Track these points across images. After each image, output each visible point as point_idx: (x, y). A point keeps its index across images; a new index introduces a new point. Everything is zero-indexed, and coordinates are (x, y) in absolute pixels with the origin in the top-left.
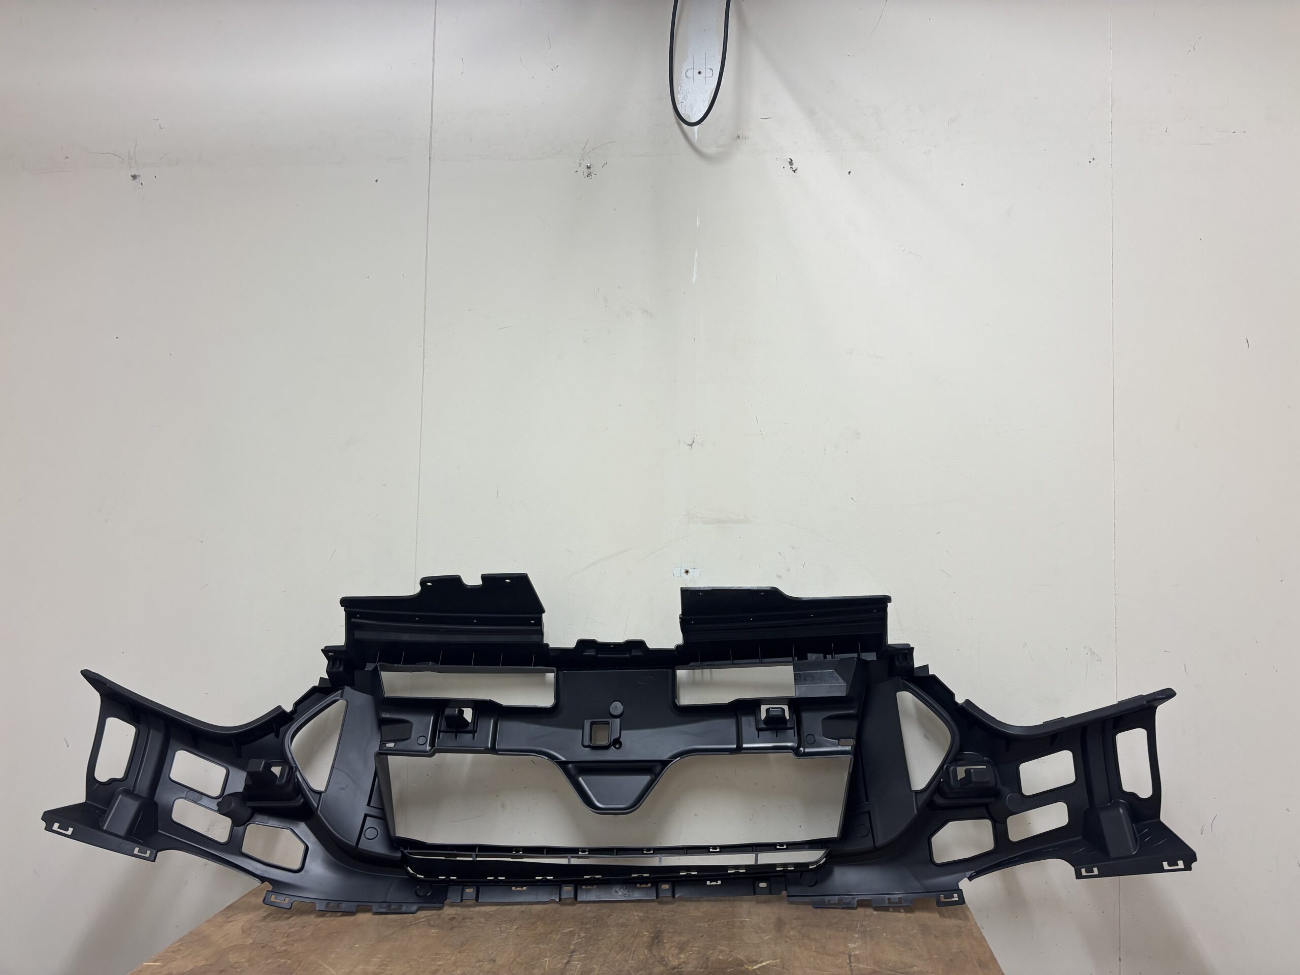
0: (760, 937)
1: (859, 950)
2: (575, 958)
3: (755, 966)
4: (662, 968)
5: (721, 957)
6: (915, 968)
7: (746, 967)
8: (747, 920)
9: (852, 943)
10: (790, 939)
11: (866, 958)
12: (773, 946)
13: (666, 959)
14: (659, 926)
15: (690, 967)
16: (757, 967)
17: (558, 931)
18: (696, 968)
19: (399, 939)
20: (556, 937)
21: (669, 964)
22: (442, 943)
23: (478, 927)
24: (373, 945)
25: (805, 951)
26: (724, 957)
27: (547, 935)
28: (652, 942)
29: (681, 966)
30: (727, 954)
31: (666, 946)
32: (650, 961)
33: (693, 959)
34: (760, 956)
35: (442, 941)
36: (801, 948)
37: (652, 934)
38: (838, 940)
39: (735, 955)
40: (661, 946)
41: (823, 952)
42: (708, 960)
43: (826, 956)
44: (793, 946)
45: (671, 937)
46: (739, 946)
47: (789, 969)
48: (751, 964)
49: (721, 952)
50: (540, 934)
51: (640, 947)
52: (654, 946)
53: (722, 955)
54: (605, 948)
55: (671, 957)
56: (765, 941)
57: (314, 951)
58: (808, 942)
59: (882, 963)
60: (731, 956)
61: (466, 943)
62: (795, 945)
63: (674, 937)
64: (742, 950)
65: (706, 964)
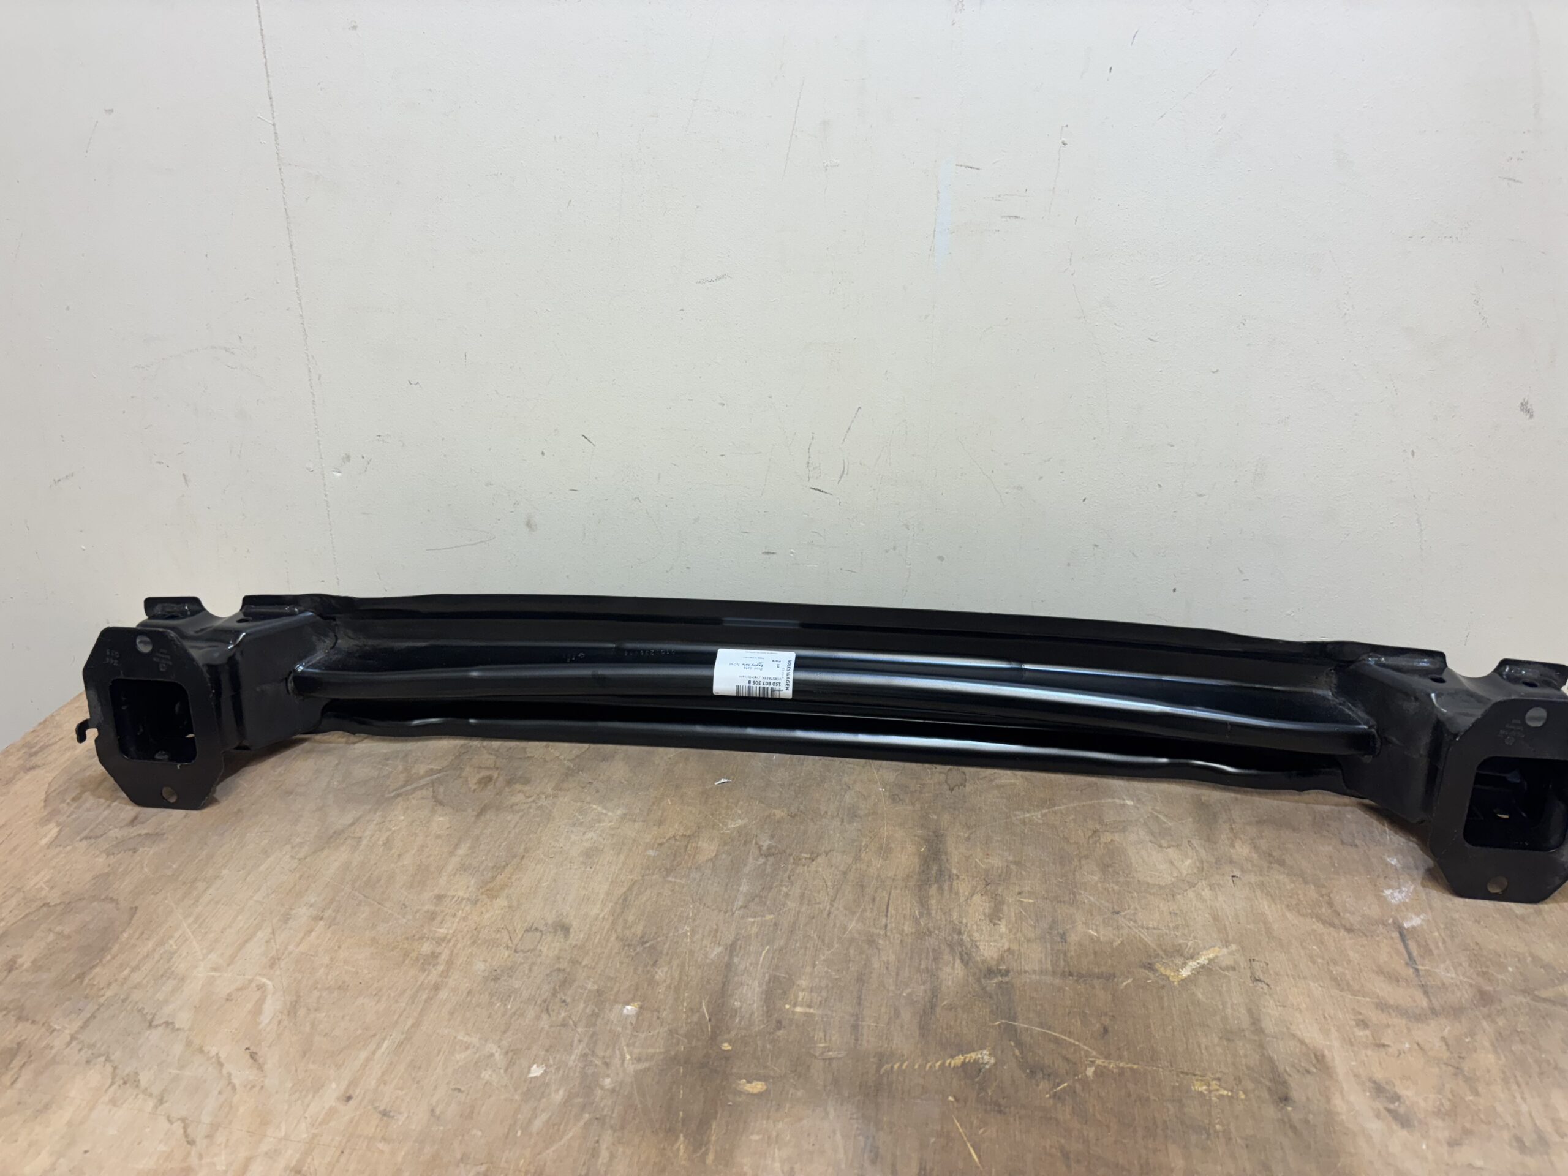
0: (1172, 863)
1: (1418, 915)
2: (754, 922)
3: (1184, 964)
4: (959, 969)
5: (1093, 933)
7: (1162, 970)
8: (1129, 803)
9: (1389, 887)
10: (1243, 871)
11: (1444, 942)
12: (1207, 893)
13: (965, 937)
14: (935, 817)
15: (1027, 969)
16: (1190, 970)
17: (713, 829)
18: (1042, 972)
19: (364, 842)
20: (708, 847)
21: (974, 954)
22: (454, 861)
23: (539, 808)
24: (305, 859)
25: (1288, 914)
26: (1102, 933)
27: (688, 843)
28: (924, 872)
29: (1004, 963)
30: (1106, 921)
31: (958, 889)
32: (927, 944)
33: (1029, 941)
34: (1186, 932)
35: (455, 856)
36: (1276, 904)
37: (922, 846)
38: (1356, 878)
39: (1126, 924)
40: (946, 887)
41: (1334, 920)
42: (1065, 942)
43: (1346, 933)
44: (1256, 896)
45: (965, 857)
46: (1130, 895)
47: (1267, 984)
48: (1172, 961)
49: (1092, 915)
50: (674, 836)
51: (898, 891)
52: (930, 886)
53: (1096, 926)
54: (819, 892)
55: (977, 931)
56: (1186, 877)
57: (173, 875)
58: (1287, 880)
59: (1489, 963)
60: (1118, 928)
61: (507, 865)
62: (1258, 892)
63: (972, 855)
64: (1138, 907)
65: (1062, 956)
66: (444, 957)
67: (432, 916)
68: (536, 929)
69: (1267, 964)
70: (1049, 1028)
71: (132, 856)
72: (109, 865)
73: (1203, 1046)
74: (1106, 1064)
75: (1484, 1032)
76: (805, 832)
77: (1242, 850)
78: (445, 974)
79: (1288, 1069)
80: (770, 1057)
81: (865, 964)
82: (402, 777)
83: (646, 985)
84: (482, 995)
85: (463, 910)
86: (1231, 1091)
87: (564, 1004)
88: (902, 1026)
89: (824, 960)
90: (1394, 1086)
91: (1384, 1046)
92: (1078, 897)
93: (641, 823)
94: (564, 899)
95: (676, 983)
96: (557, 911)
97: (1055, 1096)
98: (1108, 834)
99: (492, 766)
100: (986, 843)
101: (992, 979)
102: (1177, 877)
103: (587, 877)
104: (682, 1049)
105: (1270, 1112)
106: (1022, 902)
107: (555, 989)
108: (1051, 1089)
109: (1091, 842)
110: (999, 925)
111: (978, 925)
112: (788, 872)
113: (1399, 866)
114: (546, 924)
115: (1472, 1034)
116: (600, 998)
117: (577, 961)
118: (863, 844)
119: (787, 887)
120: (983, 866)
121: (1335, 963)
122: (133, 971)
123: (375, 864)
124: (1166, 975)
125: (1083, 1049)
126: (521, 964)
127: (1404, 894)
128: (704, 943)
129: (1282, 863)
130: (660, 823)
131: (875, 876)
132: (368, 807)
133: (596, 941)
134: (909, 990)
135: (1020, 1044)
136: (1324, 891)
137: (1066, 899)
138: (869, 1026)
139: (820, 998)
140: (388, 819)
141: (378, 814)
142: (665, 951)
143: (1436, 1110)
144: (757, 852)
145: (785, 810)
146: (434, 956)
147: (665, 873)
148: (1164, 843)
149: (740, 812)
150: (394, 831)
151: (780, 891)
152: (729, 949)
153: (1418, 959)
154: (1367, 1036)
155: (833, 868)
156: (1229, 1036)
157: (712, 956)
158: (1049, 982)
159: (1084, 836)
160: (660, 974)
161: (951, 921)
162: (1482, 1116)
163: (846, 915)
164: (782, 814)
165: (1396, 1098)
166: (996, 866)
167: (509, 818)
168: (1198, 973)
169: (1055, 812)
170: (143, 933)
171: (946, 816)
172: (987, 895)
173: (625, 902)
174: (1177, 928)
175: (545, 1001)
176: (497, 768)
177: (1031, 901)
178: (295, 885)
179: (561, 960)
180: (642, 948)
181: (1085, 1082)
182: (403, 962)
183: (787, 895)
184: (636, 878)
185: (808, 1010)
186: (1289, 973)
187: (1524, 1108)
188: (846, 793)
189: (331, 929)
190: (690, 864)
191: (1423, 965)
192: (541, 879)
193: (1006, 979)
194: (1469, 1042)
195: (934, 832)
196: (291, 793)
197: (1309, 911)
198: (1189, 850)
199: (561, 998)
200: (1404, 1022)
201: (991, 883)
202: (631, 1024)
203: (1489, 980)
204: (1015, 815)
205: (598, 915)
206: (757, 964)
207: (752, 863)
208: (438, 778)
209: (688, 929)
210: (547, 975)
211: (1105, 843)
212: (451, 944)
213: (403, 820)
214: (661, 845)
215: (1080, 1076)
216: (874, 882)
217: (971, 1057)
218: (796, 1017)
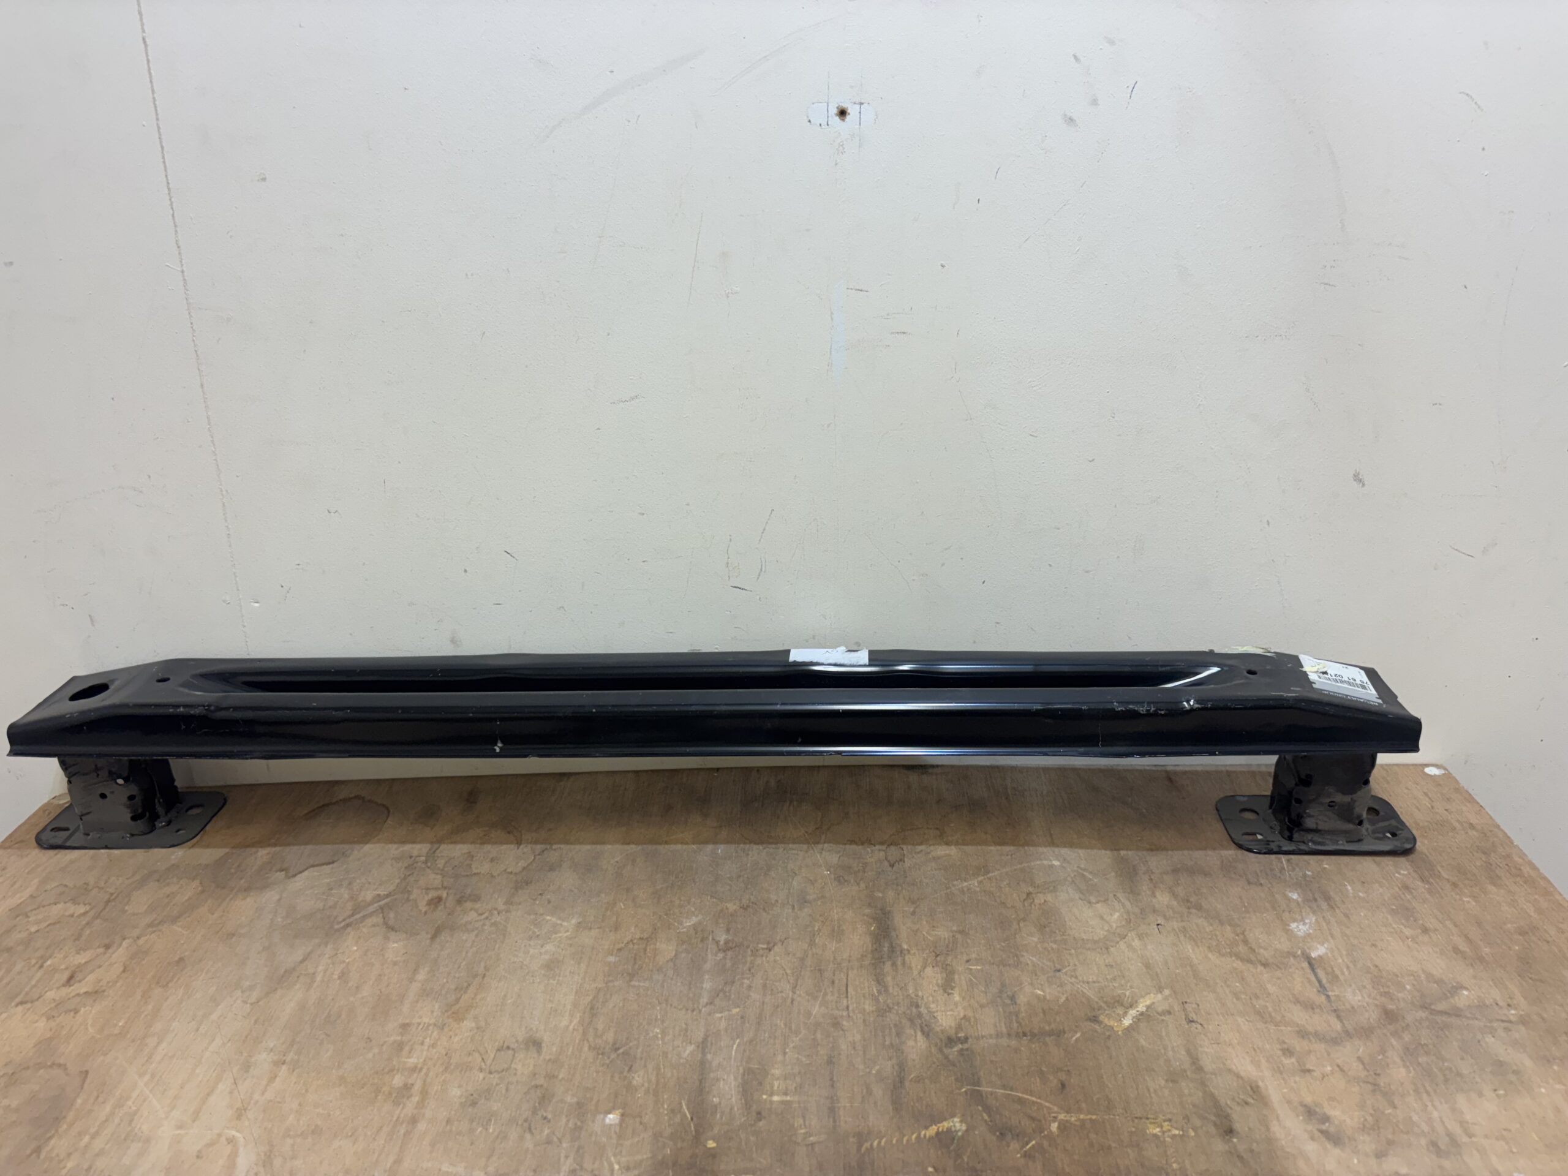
0: (1102, 918)
1: (1323, 944)
2: (722, 1017)
3: (1125, 1013)
4: (921, 1042)
5: (1039, 992)
6: (1465, 993)
7: (1106, 1021)
8: (1056, 863)
9: (1294, 922)
10: (1165, 917)
11: (1348, 967)
12: (1136, 943)
13: (923, 1010)
14: (880, 895)
15: (983, 1034)
16: (1131, 1018)
17: (669, 929)
18: (997, 1035)
19: (319, 978)
20: (667, 949)
21: (933, 1025)
22: (415, 987)
23: (492, 924)
24: (258, 1002)
25: (1210, 955)
26: (1048, 991)
27: (647, 945)
28: (876, 950)
29: (962, 1030)
30: (1050, 979)
31: (910, 963)
32: (888, 1019)
33: (982, 1006)
34: (1123, 982)
35: (415, 981)
36: (1198, 947)
37: (871, 925)
38: (1265, 915)
39: (1068, 981)
40: (899, 963)
41: (1251, 959)
42: (1016, 1004)
43: (1262, 968)
44: (1180, 941)
45: (913, 931)
46: (1067, 952)
47: (1201, 1024)
48: (1114, 1011)
49: (1036, 975)
50: (632, 940)
51: (855, 971)
52: (884, 962)
53: (1041, 985)
54: (780, 981)
55: (933, 1002)
56: (1116, 929)
57: (120, 1033)
58: (1205, 924)
59: (1389, 983)
60: (1061, 985)
61: (469, 985)
62: (1182, 938)
63: (918, 929)
64: (1077, 963)
65: (1014, 1018)
66: (418, 1087)
67: (399, 1047)
68: (508, 1048)
69: (1198, 1005)
70: (1012, 1090)
71: (74, 1017)
72: (51, 1030)
73: (1152, 1090)
74: (1068, 1118)
75: (1393, 1048)
76: (759, 923)
77: (1163, 899)
78: (421, 1105)
79: (1229, 1102)
80: (754, 1149)
81: (833, 1047)
82: (350, 906)
83: (624, 1093)
84: (462, 1123)
85: (431, 1037)
86: (1183, 1131)
87: (545, 1121)
88: (875, 1103)
89: (793, 1047)
90: (1323, 1108)
91: (1309, 1071)
92: (1022, 959)
93: (597, 930)
94: (532, 1013)
95: (654, 1086)
96: (526, 1027)
97: (1026, 1155)
98: (1041, 895)
99: (440, 886)
100: (931, 915)
101: (951, 1048)
102: (1108, 931)
103: (552, 990)
104: (669, 1152)
105: (1219, 1146)
106: (971, 969)
107: (535, 1108)
108: (1021, 1149)
109: (1026, 905)
110: (953, 994)
111: (933, 996)
112: (748, 965)
113: (1300, 900)
114: (517, 1041)
115: (1383, 1051)
116: (581, 1110)
117: (553, 1076)
118: (816, 929)
119: (748, 979)
120: (931, 939)
121: (1257, 997)
122: (93, 1137)
123: (333, 999)
124: (1110, 1026)
125: (1046, 1107)
126: (497, 1085)
127: (1307, 926)
128: (676, 1043)
129: (1199, 908)
130: (616, 928)
131: (832, 959)
132: (317, 941)
133: (569, 1053)
134: (877, 1067)
135: (987, 1109)
136: (1239, 930)
137: (1011, 962)
138: (845, 1107)
139: (794, 1085)
140: (341, 951)
141: (330, 946)
142: (639, 1056)
143: (1361, 1126)
144: (715, 947)
145: (737, 902)
146: (407, 1087)
147: (628, 978)
148: (1093, 899)
149: (693, 910)
150: (348, 963)
151: (743, 983)
152: (701, 1046)
153: (1327, 985)
154: (1293, 1063)
155: (790, 956)
156: (1174, 1078)
157: (685, 1055)
158: (1005, 1044)
159: (1019, 899)
160: (638, 1079)
161: (908, 995)
162: (1401, 1127)
163: (808, 1001)
164: (735, 907)
165: (1326, 1119)
166: (943, 936)
167: (464, 938)
168: (1139, 1020)
169: (990, 879)
170: (98, 1097)
171: (890, 893)
172: (937, 966)
173: (592, 1011)
174: (1114, 979)
175: (526, 1120)
176: (446, 888)
177: (979, 968)
178: (251, 1031)
179: (537, 1076)
180: (616, 1055)
181: (1050, 1138)
182: (376, 1097)
183: (750, 987)
184: (600, 986)
185: (785, 1098)
186: (1219, 1011)
187: (1435, 1114)
188: (793, 879)
189: (295, 1073)
190: (651, 967)
191: (1333, 991)
192: (505, 996)
193: (966, 1046)
194: (1382, 1059)
195: (881, 910)
196: (233, 935)
197: (1228, 950)
198: (1116, 903)
199: (542, 1116)
200: (1323, 1046)
201: (940, 955)
202: (616, 1133)
203: (1392, 999)
204: (954, 885)
205: (568, 1027)
206: (730, 1058)
207: (712, 959)
208: (387, 904)
209: (658, 1031)
210: (525, 1093)
211: (1040, 904)
212: (424, 1071)
213: (356, 951)
214: (620, 950)
215: (1046, 1133)
216: (831, 965)
217: (943, 1126)
218: (774, 1106)
